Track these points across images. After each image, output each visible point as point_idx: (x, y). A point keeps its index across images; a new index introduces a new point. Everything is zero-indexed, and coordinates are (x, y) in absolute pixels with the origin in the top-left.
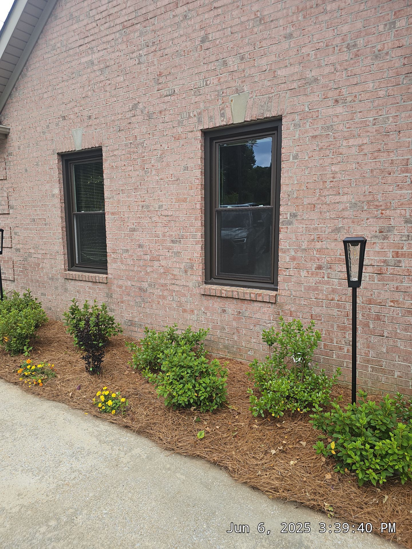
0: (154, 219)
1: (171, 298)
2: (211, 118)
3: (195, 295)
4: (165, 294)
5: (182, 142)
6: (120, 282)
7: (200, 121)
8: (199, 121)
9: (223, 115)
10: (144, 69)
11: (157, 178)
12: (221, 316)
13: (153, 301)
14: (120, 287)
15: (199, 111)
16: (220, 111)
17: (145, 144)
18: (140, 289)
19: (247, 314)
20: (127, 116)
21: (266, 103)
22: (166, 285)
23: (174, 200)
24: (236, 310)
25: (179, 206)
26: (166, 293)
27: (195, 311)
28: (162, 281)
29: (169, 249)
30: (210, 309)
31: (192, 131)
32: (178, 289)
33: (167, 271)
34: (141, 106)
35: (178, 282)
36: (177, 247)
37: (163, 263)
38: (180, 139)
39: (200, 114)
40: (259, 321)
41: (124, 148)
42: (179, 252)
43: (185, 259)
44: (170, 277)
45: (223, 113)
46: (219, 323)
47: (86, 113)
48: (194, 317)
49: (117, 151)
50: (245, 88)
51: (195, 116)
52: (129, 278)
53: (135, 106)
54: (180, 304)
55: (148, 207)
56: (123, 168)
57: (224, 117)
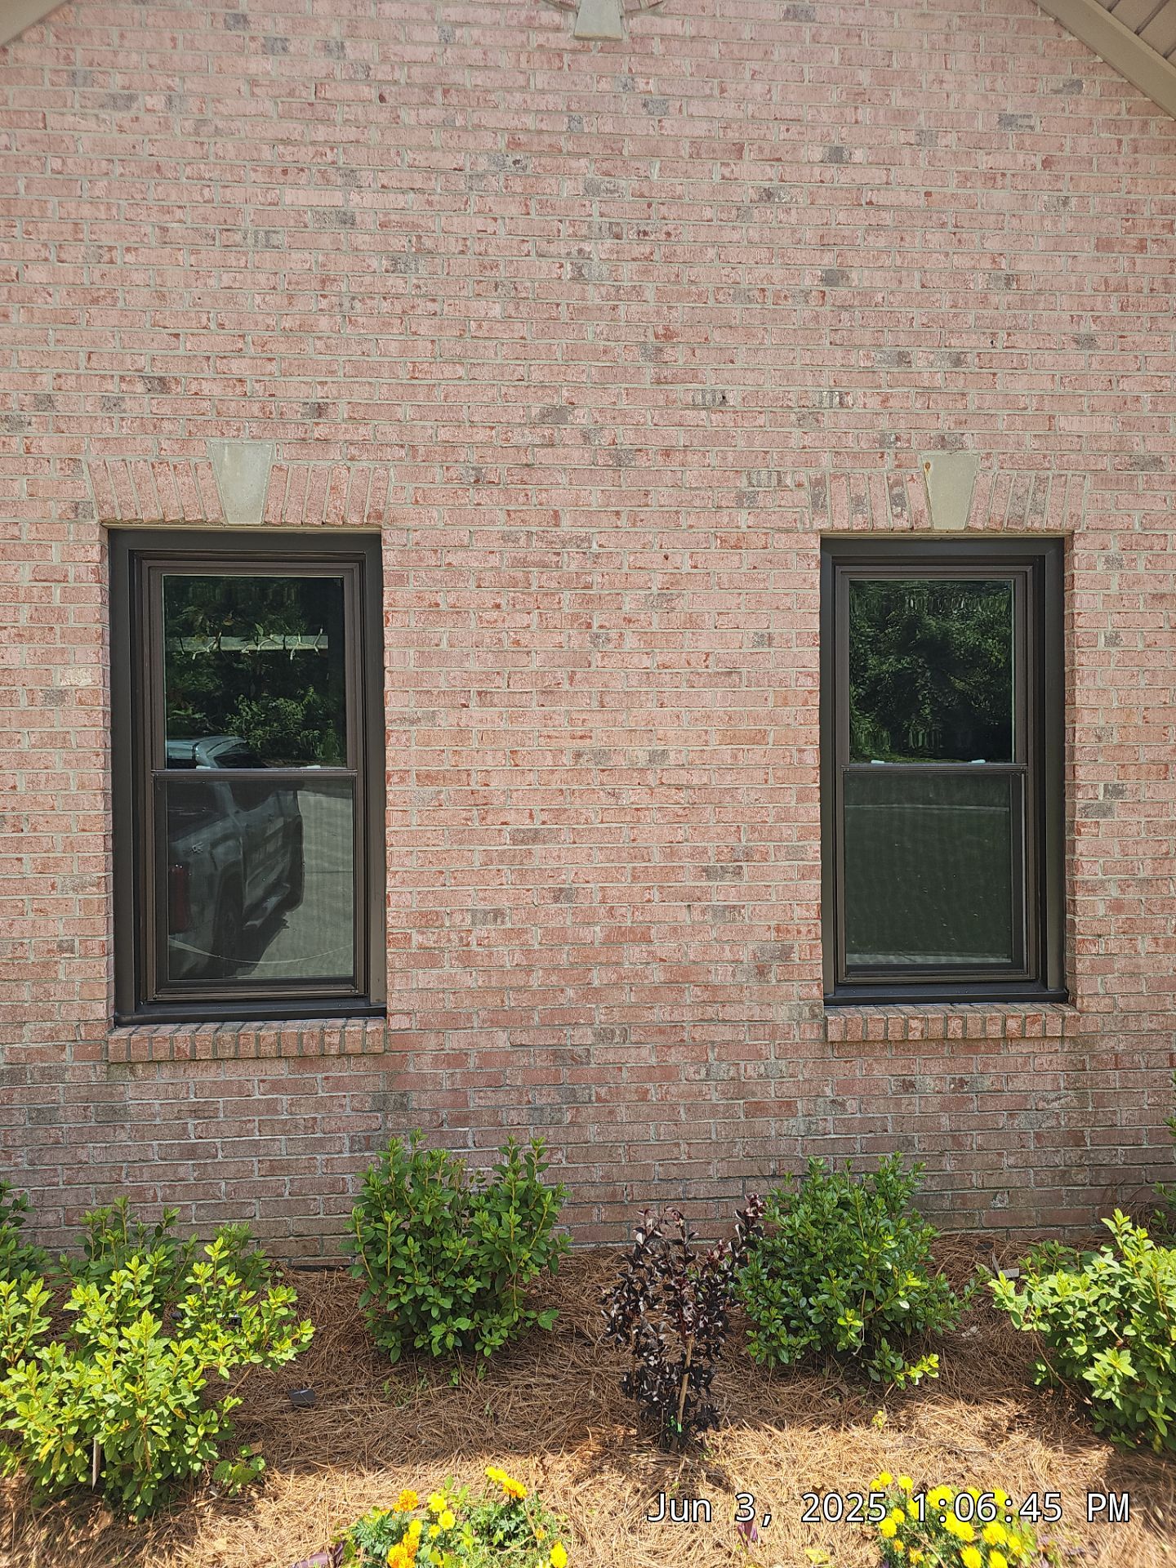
0: (628, 798)
1: (697, 1072)
2: (858, 502)
3: (797, 1048)
4: (672, 1060)
5: (749, 557)
6: (455, 1041)
7: (818, 504)
8: (815, 504)
9: (898, 500)
10: (598, 301)
11: (646, 662)
12: (898, 1104)
13: (616, 1092)
14: (457, 1059)
15: (812, 473)
16: (891, 487)
17: (594, 545)
18: (557, 1054)
19: (987, 1083)
20: (517, 439)
21: (1031, 492)
22: (676, 1026)
23: (714, 739)
24: (948, 1077)
25: (735, 757)
26: (674, 1057)
27: (799, 1105)
28: (659, 1015)
29: (691, 899)
30: (856, 1088)
31: (787, 531)
32: (728, 1037)
33: (680, 977)
34: (581, 418)
35: (730, 1012)
36: (723, 892)
37: (666, 948)
38: (744, 546)
39: (818, 483)
40: (1025, 1097)
41: (496, 546)
42: (734, 907)
43: (757, 930)
44: (691, 994)
45: (900, 496)
46: (890, 1129)
47: (298, 391)
48: (796, 1125)
49: (461, 555)
50: (968, 440)
51: (800, 485)
52: (499, 1019)
53: (556, 415)
54: (738, 1087)
55: (600, 755)
56: (487, 616)
57: (903, 505)
